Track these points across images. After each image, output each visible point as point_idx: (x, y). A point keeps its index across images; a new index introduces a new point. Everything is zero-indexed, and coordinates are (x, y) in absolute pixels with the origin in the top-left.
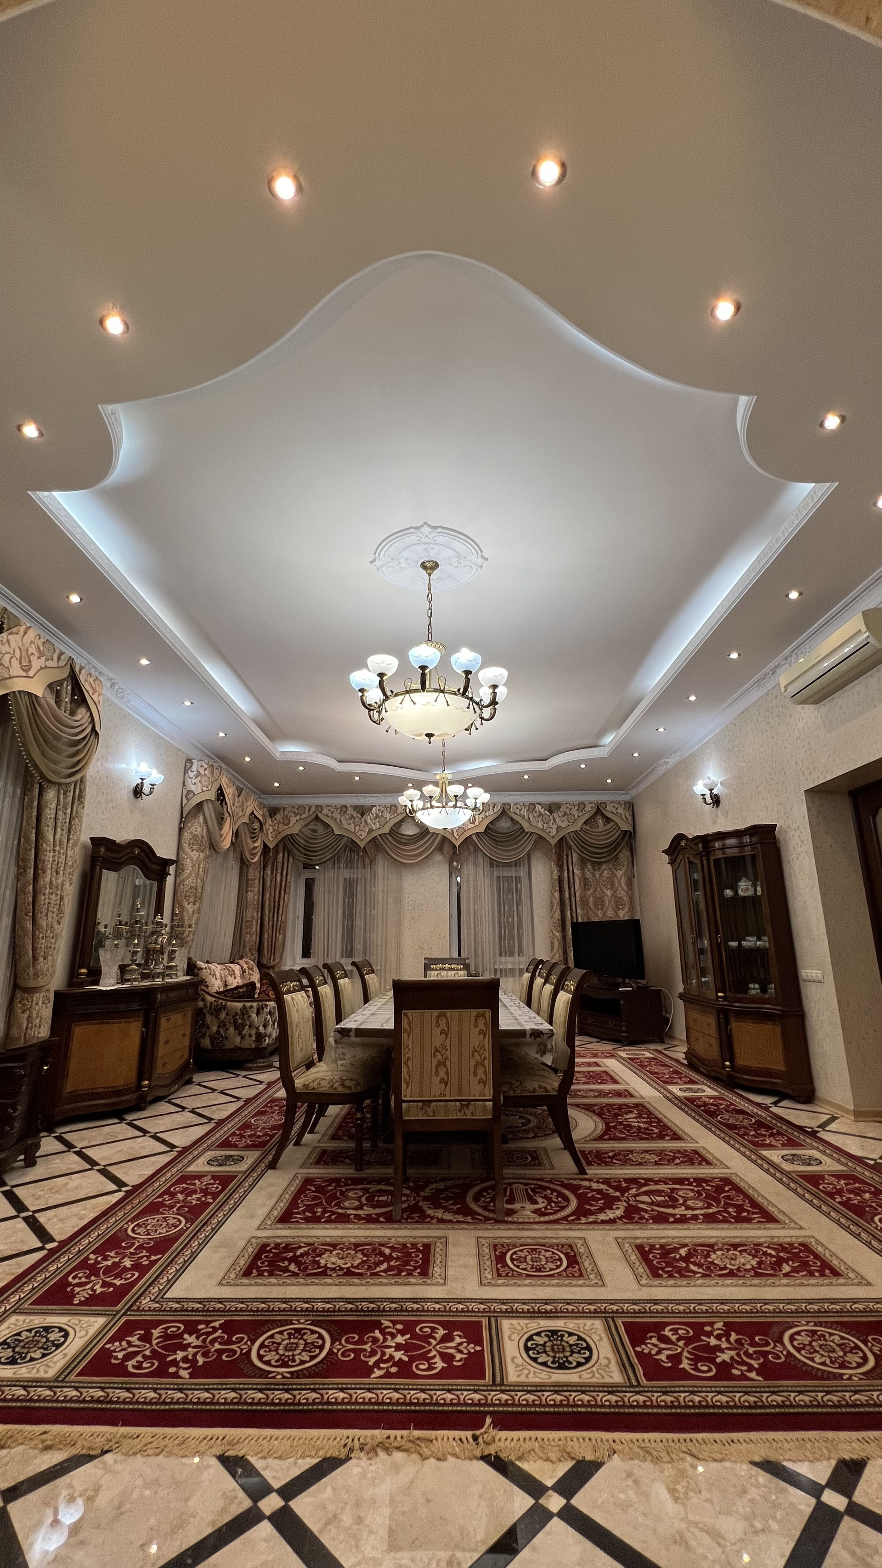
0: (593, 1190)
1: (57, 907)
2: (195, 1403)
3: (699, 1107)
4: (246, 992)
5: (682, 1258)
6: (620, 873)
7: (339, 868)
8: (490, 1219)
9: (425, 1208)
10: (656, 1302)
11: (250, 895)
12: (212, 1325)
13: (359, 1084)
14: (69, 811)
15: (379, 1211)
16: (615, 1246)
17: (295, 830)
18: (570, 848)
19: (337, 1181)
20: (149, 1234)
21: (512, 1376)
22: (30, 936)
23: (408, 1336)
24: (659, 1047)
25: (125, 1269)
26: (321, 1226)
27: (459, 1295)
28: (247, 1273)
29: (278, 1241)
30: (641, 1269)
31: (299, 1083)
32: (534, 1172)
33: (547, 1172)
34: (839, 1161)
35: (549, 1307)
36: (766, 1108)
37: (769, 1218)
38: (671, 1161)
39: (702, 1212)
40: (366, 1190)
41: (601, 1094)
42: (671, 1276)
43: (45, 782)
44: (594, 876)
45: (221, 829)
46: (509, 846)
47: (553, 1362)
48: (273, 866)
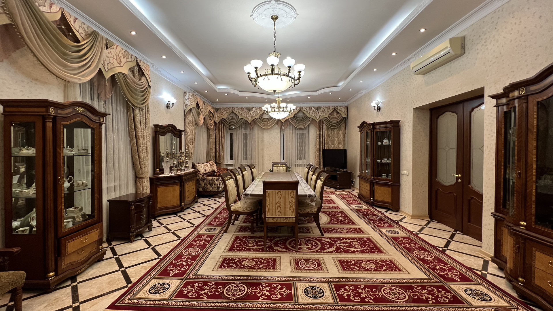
0: (326, 241)
1: (146, 151)
2: (209, 306)
3: (361, 213)
4: (213, 173)
5: (353, 264)
6: (341, 132)
7: (241, 130)
8: (294, 251)
9: (274, 247)
10: (344, 278)
11: (211, 140)
12: (212, 283)
13: (252, 209)
14: (144, 117)
15: (259, 247)
16: (332, 260)
17: (225, 116)
18: (324, 123)
19: (246, 237)
20: (190, 254)
21: (300, 300)
22: (138, 161)
23: (270, 288)
24: (349, 190)
25: (184, 265)
26: (242, 252)
27: (284, 275)
28: (221, 267)
29: (229, 257)
30: (340, 268)
31: (232, 208)
32: (307, 235)
33: (312, 235)
34: (405, 233)
35: (311, 279)
36: (383, 213)
37: (381, 252)
38: (351, 232)
39: (360, 249)
40: (255, 241)
41: (330, 208)
42: (349, 270)
43: (134, 107)
44: (332, 133)
45: (199, 118)
46: (302, 122)
47: (312, 296)
48: (218, 129)
